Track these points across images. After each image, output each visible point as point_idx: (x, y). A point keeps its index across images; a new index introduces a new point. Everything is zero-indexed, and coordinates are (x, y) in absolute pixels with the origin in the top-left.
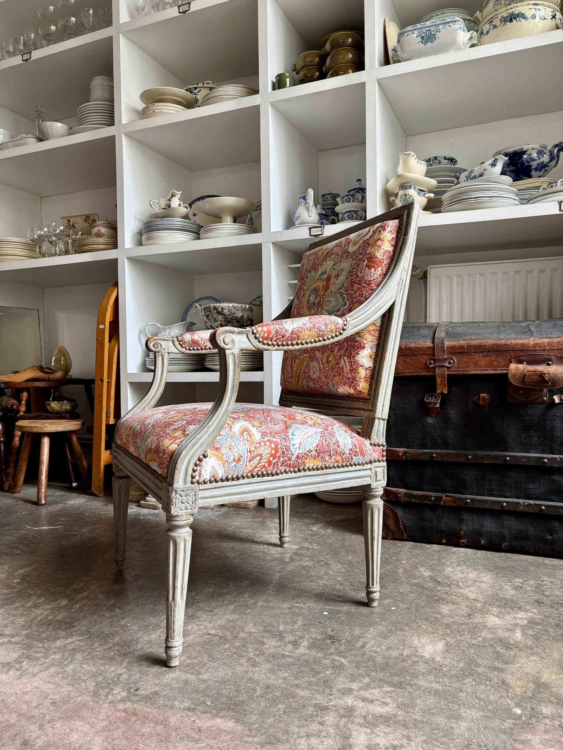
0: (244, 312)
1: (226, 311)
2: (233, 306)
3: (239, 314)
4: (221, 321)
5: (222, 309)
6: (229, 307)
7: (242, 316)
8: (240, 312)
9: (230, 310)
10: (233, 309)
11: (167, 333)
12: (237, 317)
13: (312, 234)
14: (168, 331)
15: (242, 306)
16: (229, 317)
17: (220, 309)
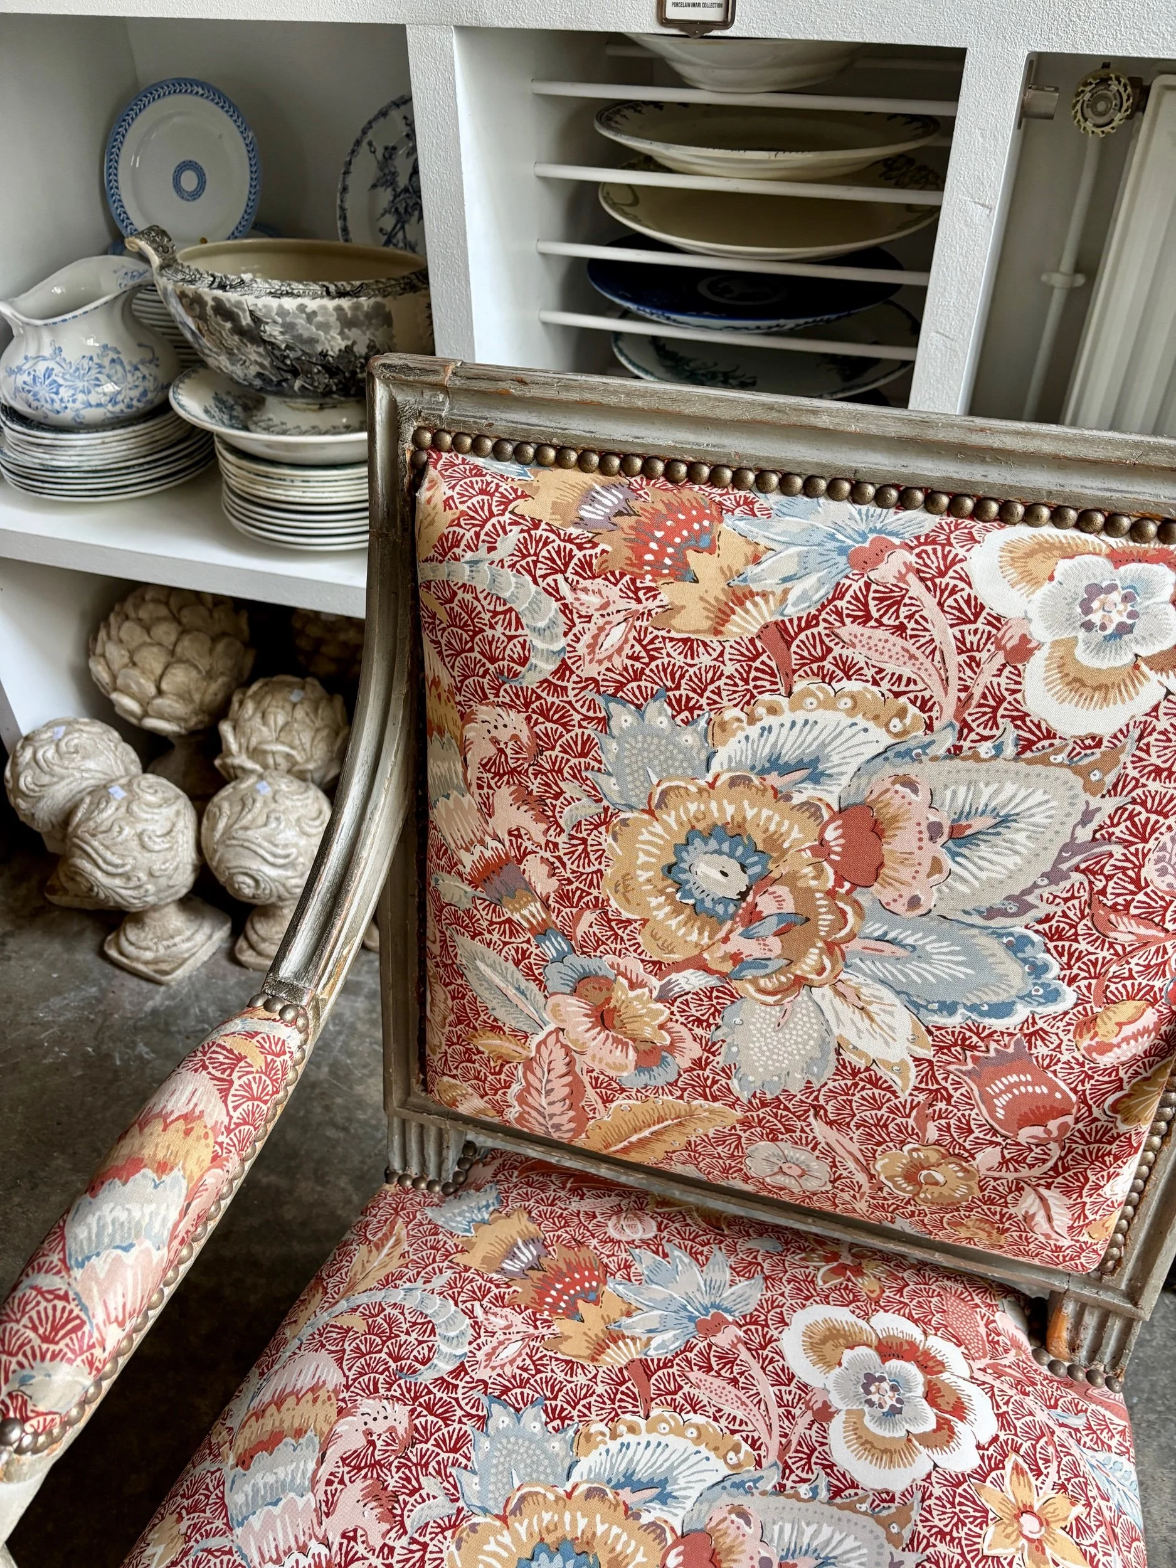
0: (354, 333)
1: (273, 331)
2: (302, 308)
3: (334, 343)
4: (261, 365)
5: (257, 320)
6: (282, 312)
7: (349, 349)
8: (334, 333)
9: (288, 327)
10: (301, 321)
11: (47, 351)
12: (324, 355)
13: (672, 13)
14: (47, 338)
15: (339, 309)
16: (292, 355)
17: (246, 321)
